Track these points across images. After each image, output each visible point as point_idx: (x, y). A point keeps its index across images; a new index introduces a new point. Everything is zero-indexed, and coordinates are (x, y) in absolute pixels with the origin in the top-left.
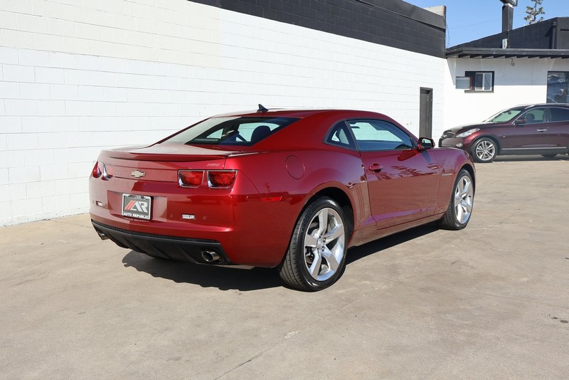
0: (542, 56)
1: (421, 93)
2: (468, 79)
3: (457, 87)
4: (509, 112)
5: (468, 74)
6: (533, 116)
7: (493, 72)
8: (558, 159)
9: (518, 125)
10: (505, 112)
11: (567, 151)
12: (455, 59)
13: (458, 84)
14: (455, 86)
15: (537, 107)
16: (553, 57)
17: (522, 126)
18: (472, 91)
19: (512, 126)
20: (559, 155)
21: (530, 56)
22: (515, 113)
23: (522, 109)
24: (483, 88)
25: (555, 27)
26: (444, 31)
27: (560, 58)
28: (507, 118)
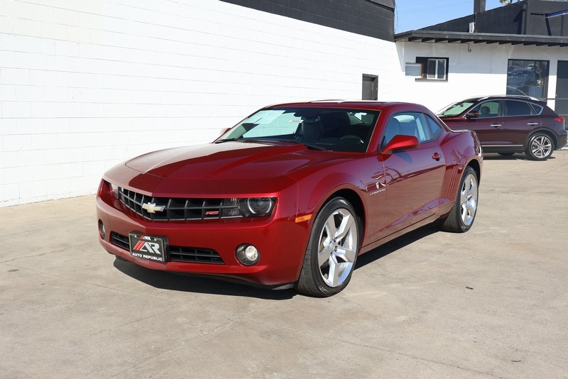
0: (502, 42)
1: (363, 80)
2: (419, 65)
3: (406, 74)
4: (461, 104)
5: (419, 60)
6: (488, 109)
7: (447, 59)
8: (514, 158)
9: (469, 119)
10: (456, 105)
11: (524, 149)
12: (403, 43)
13: (408, 71)
14: (404, 73)
15: (492, 99)
16: (514, 43)
17: (474, 121)
18: (424, 79)
19: (463, 120)
20: (516, 154)
21: (489, 42)
22: (467, 106)
23: (475, 101)
24: (436, 75)
25: (525, 10)
26: (393, 10)
27: (522, 45)
28: (458, 111)
